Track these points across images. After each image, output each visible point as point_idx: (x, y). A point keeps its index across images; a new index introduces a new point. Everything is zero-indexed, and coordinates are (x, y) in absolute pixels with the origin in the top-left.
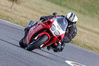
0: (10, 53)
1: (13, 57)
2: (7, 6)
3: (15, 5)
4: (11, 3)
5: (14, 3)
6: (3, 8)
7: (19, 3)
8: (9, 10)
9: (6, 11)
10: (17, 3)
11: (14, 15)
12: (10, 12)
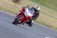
0: (14, 33)
1: (16, 35)
2: (12, 6)
3: (17, 5)
4: (15, 4)
5: (17, 4)
6: (10, 6)
7: (20, 4)
8: (14, 8)
9: (12, 8)
10: (18, 4)
11: (16, 11)
12: (14, 9)
